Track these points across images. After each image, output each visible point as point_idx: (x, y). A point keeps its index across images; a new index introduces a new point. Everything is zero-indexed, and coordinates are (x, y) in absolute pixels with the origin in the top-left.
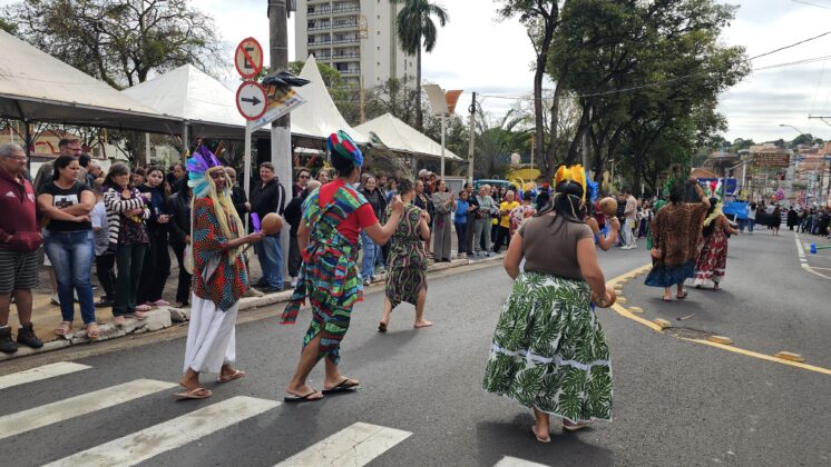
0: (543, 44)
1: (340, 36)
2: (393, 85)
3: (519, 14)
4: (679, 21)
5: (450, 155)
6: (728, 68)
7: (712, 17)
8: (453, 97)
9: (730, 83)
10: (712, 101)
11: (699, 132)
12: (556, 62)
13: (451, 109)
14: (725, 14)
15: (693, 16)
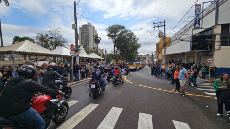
0: (115, 43)
1: (86, 41)
2: (94, 48)
3: (111, 39)
4: (132, 40)
5: (103, 58)
6: (139, 46)
7: (136, 40)
8: (103, 50)
9: (139, 48)
10: (137, 50)
11: (135, 54)
12: (117, 45)
13: (103, 52)
14: (138, 40)
15: (134, 40)
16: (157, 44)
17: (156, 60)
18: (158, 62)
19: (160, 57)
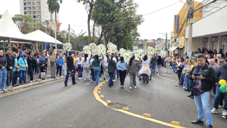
0: (90, 11)
2: (47, 22)
3: (82, 2)
4: (126, 7)
7: (134, 6)
8: (59, 25)
10: (136, 29)
11: (134, 37)
12: (93, 16)
13: (58, 29)
14: (137, 6)
15: (129, 5)
16: (175, 16)
17: (172, 49)
18: (176, 52)
19: (181, 42)
